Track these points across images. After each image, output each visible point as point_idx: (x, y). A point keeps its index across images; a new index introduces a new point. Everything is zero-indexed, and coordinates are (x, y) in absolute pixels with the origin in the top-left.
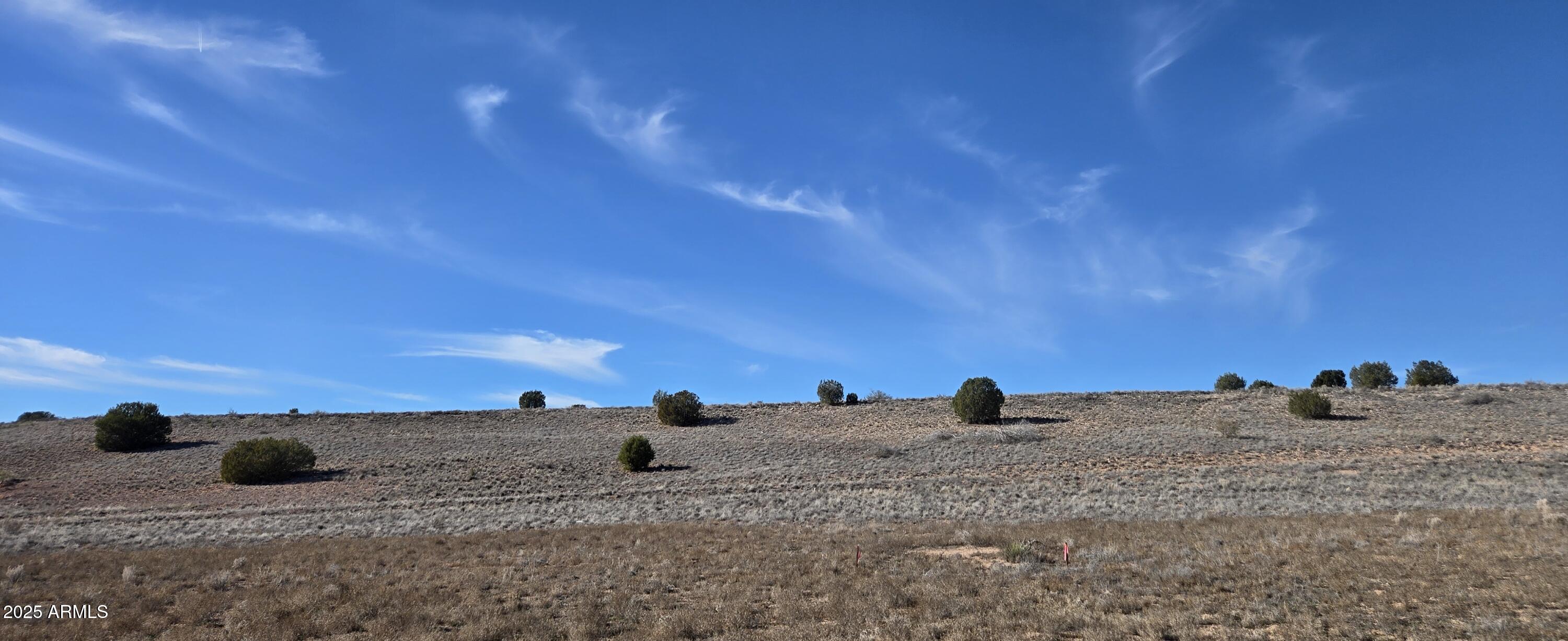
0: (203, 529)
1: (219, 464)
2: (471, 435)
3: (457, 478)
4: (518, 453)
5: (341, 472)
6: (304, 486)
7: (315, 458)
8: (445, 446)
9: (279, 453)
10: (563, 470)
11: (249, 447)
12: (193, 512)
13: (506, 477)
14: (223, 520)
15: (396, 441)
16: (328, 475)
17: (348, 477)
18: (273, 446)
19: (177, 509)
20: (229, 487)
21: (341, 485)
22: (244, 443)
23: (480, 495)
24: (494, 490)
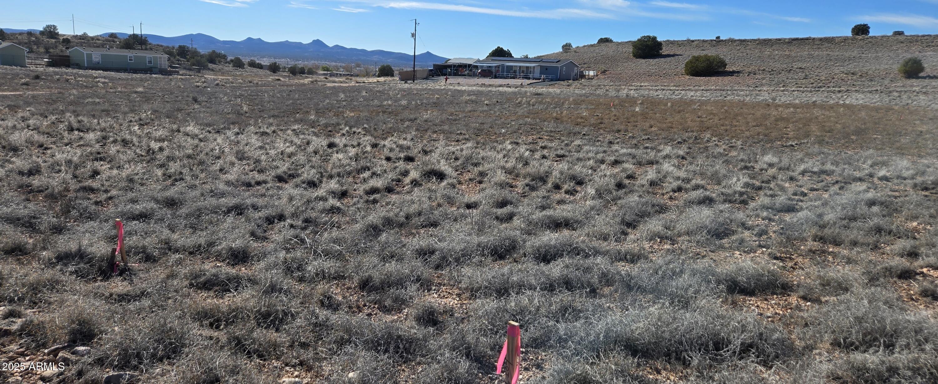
0: (682, 95)
1: (683, 66)
2: (813, 53)
3: (797, 77)
4: (837, 64)
5: (738, 72)
6: (720, 78)
7: (726, 65)
8: (795, 59)
9: (710, 62)
10: (861, 76)
11: (697, 59)
12: (674, 88)
13: (824, 78)
14: (687, 92)
15: (769, 56)
16: (732, 73)
17: (741, 75)
18: (707, 58)
19: (668, 86)
20: (688, 77)
21: (738, 79)
22: (694, 57)
23: (806, 87)
24: (814, 85)
